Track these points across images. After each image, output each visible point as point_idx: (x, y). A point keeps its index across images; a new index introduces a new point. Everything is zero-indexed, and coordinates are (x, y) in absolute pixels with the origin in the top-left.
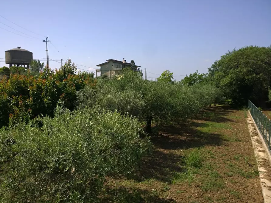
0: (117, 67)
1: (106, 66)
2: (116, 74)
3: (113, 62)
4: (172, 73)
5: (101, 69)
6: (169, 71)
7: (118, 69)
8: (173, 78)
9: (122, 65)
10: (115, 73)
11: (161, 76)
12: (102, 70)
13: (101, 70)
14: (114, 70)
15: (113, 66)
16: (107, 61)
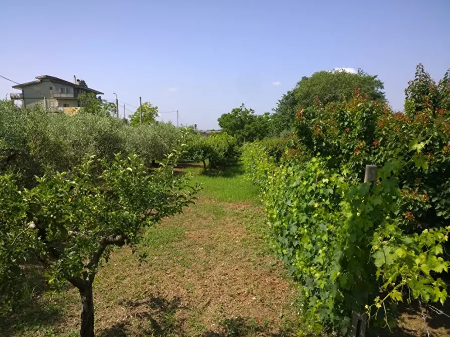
0: (62, 92)
1: (36, 88)
2: (59, 106)
3: (52, 82)
4: (157, 107)
5: (23, 94)
6: (151, 103)
7: (64, 96)
8: (157, 115)
9: (73, 89)
10: (56, 103)
11: (136, 113)
12: (25, 96)
13: (23, 97)
14: (55, 98)
15: (51, 88)
16: (37, 78)
